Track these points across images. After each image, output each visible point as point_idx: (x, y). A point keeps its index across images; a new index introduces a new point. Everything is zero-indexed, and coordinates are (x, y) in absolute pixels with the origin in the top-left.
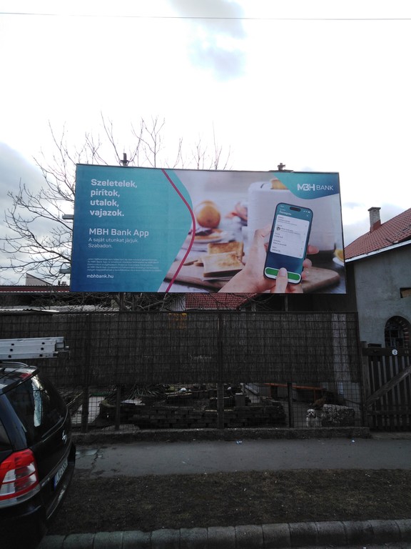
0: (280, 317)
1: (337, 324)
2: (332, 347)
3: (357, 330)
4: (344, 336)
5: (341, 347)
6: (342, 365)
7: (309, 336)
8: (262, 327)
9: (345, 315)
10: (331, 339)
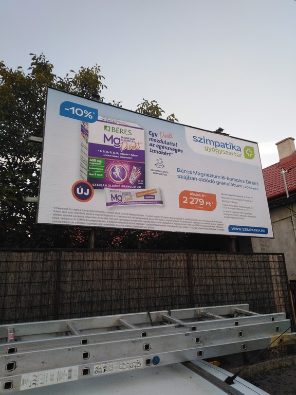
0: (235, 257)
1: (272, 263)
2: (272, 283)
3: (285, 268)
4: (278, 274)
5: (277, 283)
6: (280, 300)
7: (257, 274)
8: (222, 266)
9: (276, 256)
10: (271, 276)
